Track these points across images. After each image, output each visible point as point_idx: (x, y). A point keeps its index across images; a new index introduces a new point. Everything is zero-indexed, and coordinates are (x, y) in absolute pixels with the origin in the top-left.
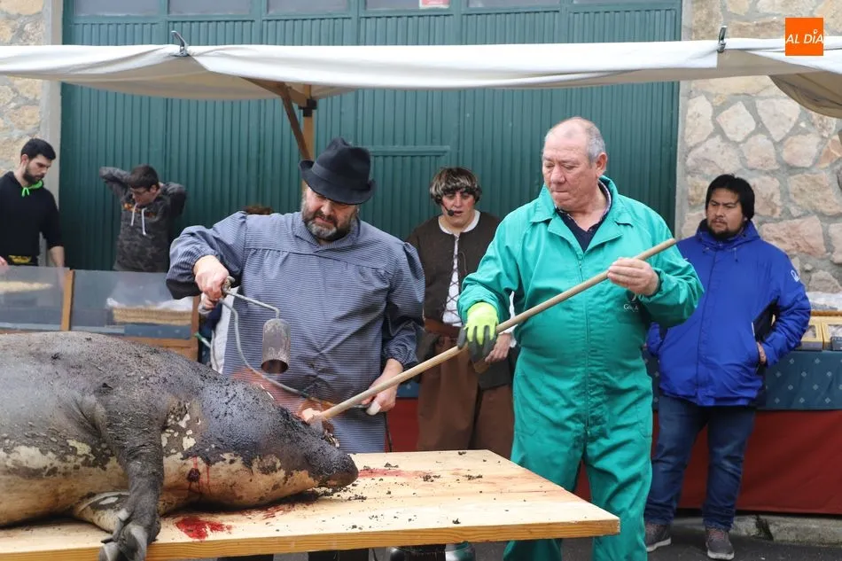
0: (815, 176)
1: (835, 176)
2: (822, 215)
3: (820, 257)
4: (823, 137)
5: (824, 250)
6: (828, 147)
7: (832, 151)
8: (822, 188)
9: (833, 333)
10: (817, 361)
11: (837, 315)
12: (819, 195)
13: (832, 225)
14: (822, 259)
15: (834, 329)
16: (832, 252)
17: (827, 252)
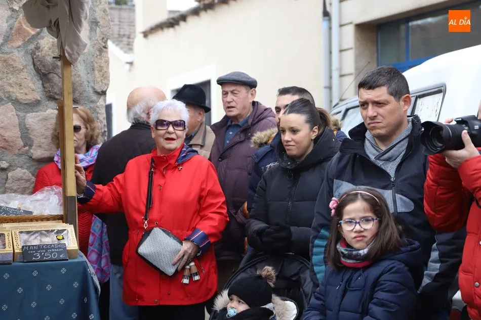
0: (6, 56)
1: (29, 57)
2: (16, 102)
3: (17, 152)
4: (13, 10)
5: (22, 144)
6: (20, 23)
7: (24, 27)
8: (15, 71)
9: (25, 242)
10: (6, 276)
11: (31, 220)
12: (13, 80)
13: (29, 115)
14: (20, 155)
15: (25, 237)
16: (31, 146)
17: (25, 146)
